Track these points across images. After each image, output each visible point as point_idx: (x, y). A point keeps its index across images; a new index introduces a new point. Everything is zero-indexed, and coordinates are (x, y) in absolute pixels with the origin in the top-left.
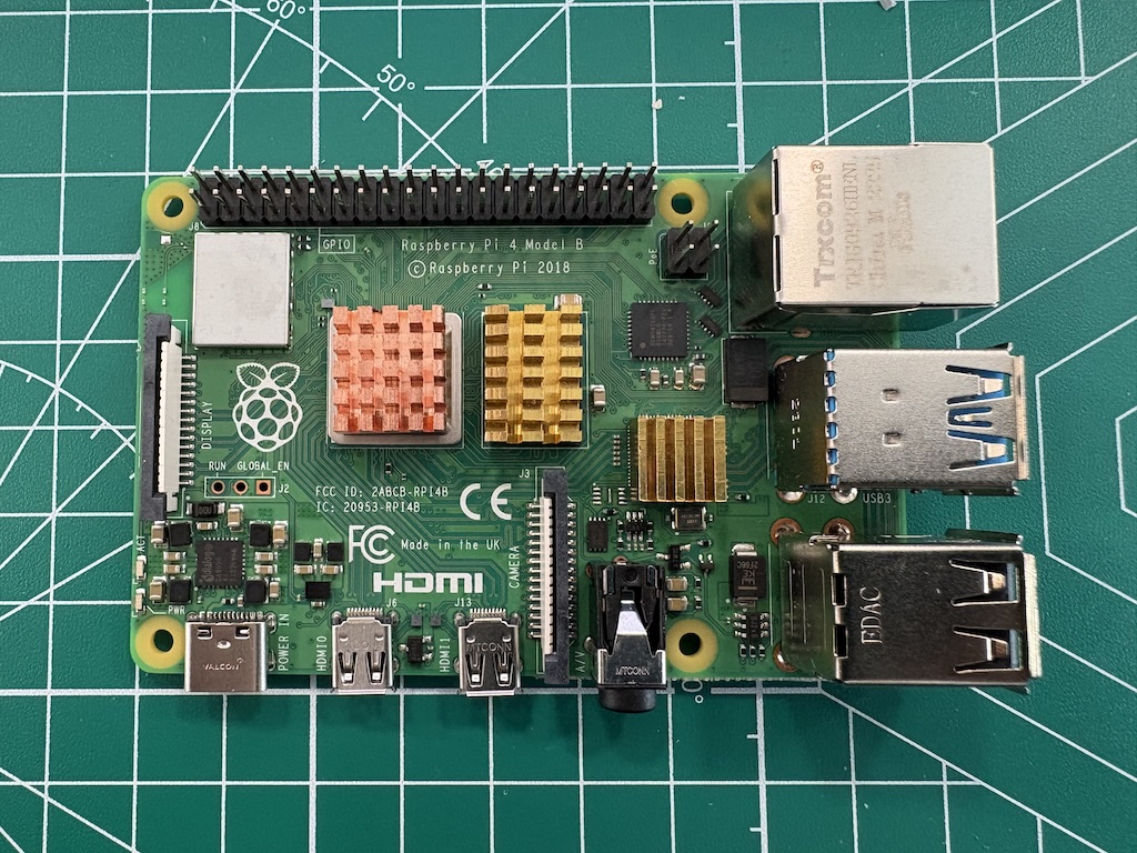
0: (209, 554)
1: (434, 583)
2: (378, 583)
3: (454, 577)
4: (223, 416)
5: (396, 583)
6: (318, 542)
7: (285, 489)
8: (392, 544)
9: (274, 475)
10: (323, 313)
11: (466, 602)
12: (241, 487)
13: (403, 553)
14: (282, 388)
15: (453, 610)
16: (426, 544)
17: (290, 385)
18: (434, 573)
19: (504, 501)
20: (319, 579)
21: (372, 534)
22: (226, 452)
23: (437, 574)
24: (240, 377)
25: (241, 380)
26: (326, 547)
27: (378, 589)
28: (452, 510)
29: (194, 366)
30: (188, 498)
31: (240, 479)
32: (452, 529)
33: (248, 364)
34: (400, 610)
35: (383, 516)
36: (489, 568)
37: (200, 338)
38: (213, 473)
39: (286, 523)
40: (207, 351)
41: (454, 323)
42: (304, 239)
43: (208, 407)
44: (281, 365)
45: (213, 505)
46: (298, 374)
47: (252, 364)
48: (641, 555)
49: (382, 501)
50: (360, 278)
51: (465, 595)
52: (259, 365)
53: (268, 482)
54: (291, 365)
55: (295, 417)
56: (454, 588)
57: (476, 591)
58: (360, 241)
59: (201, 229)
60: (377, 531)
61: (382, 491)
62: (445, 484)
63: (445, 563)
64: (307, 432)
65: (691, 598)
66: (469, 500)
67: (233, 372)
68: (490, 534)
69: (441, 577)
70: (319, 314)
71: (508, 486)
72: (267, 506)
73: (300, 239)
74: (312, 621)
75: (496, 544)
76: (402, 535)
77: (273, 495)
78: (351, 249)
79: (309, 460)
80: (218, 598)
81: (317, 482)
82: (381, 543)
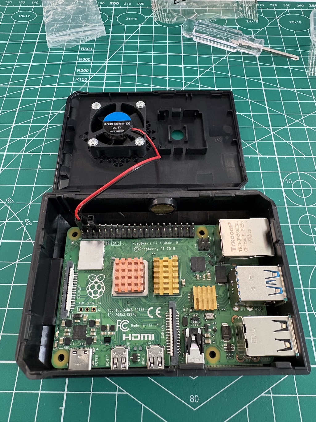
0: (77, 329)
1: (140, 337)
2: (124, 337)
3: (146, 335)
4: (84, 289)
6: (108, 325)
7: (100, 310)
8: (128, 325)
9: (97, 306)
10: (112, 261)
11: (149, 343)
12: (87, 309)
13: (132, 328)
14: (100, 281)
15: (146, 345)
16: (138, 325)
17: (102, 280)
18: (140, 334)
20: (108, 337)
21: (123, 323)
22: (84, 299)
24: (89, 278)
25: (89, 279)
26: (110, 327)
27: (124, 339)
28: (145, 315)
29: (77, 276)
30: (72, 313)
31: (87, 307)
32: (145, 320)
33: (91, 275)
34: (131, 345)
35: (127, 317)
36: (156, 333)
37: (79, 268)
38: (80, 305)
39: (99, 320)
40: (81, 271)
41: (146, 263)
42: (108, 242)
43: (80, 287)
45: (79, 314)
46: (105, 277)
47: (93, 275)
48: (197, 327)
49: (126, 313)
50: (122, 252)
51: (149, 341)
52: (94, 275)
53: (95, 308)
54: (103, 275)
55: (103, 289)
56: (146, 339)
57: (152, 339)
58: (122, 242)
59: (82, 240)
60: (125, 322)
61: (126, 310)
62: (143, 307)
63: (143, 331)
64: (106, 293)
65: (212, 340)
66: (150, 312)
67: (87, 277)
68: (155, 322)
69: (142, 335)
70: (110, 261)
71: (160, 308)
72: (94, 315)
73: (107, 242)
74: (105, 350)
75: (157, 325)
76: (132, 322)
77: (96, 312)
78: (120, 244)
79: (106, 302)
80: (78, 344)
81: (108, 307)
82: (125, 325)
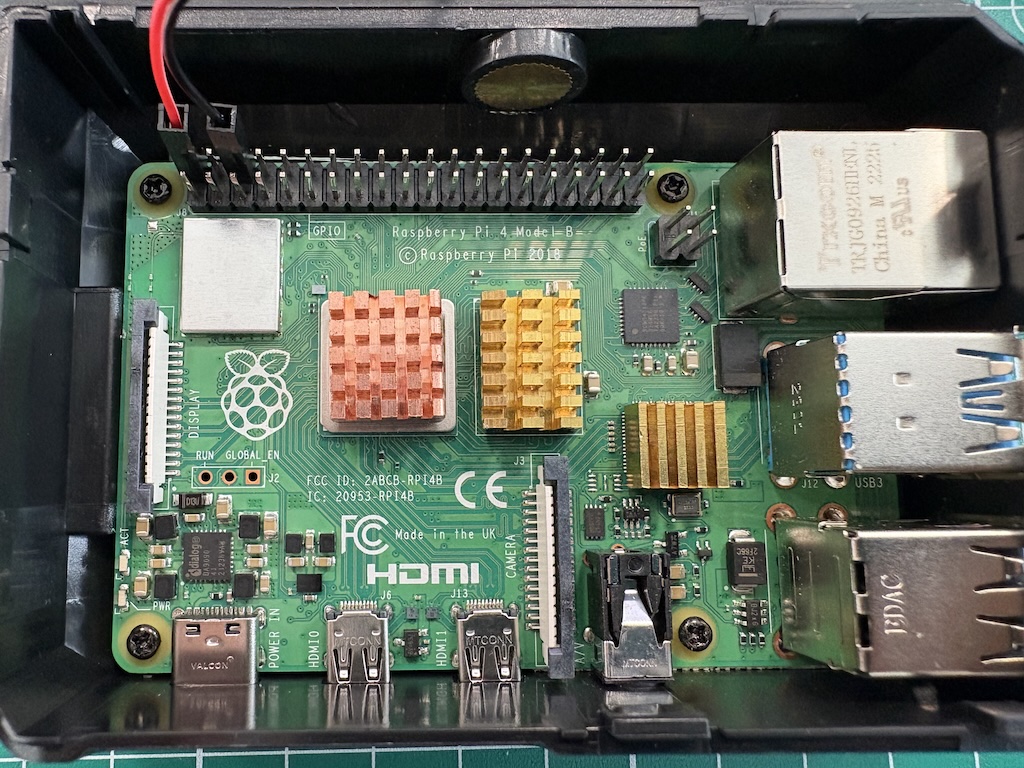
0: (196, 546)
1: (429, 574)
2: (372, 575)
3: (450, 568)
4: (211, 403)
5: (391, 575)
6: (310, 534)
7: (276, 478)
8: (386, 534)
9: (264, 464)
10: (314, 299)
11: (462, 593)
12: (230, 476)
13: (398, 544)
14: (272, 376)
15: (449, 602)
16: (421, 534)
17: (280, 372)
18: (429, 563)
19: (499, 489)
20: (310, 572)
21: (365, 524)
22: (214, 441)
23: (433, 564)
24: (228, 364)
25: (229, 367)
26: (318, 539)
27: (371, 581)
28: (446, 498)
29: (181, 353)
30: (174, 489)
31: (229, 469)
32: (446, 518)
33: (237, 351)
34: (395, 603)
35: (378, 506)
36: (487, 561)
37: (187, 324)
38: (200, 462)
39: (276, 513)
40: (193, 336)
41: (448, 308)
42: (294, 225)
43: (195, 395)
44: (271, 352)
45: (198, 496)
46: (288, 361)
47: (241, 351)
48: (637, 542)
49: (374, 491)
50: (350, 265)
51: (461, 586)
52: (248, 352)
53: (258, 472)
54: (282, 352)
55: (285, 404)
56: (450, 579)
57: (473, 582)
58: (350, 227)
59: (189, 216)
60: (371, 521)
61: (375, 480)
62: (440, 471)
63: (441, 553)
64: (297, 420)
65: (689, 586)
66: (464, 488)
67: (222, 359)
68: (485, 523)
70: (309, 300)
71: (503, 474)
72: (257, 497)
73: (289, 225)
74: (302, 615)
75: (491, 533)
76: (396, 524)
77: (263, 485)
78: (341, 236)
79: (300, 449)
80: (205, 593)
81: (308, 471)
82: (374, 533)
